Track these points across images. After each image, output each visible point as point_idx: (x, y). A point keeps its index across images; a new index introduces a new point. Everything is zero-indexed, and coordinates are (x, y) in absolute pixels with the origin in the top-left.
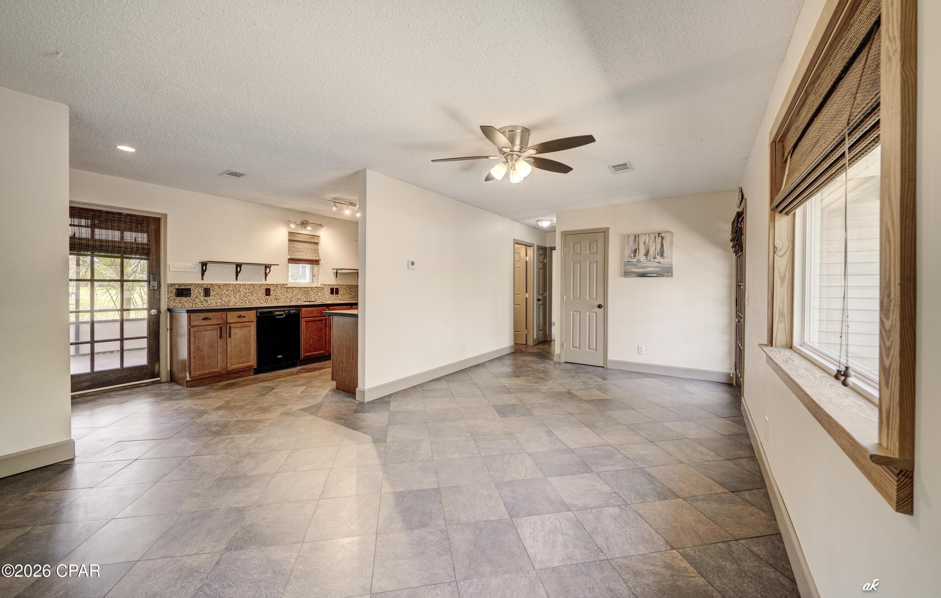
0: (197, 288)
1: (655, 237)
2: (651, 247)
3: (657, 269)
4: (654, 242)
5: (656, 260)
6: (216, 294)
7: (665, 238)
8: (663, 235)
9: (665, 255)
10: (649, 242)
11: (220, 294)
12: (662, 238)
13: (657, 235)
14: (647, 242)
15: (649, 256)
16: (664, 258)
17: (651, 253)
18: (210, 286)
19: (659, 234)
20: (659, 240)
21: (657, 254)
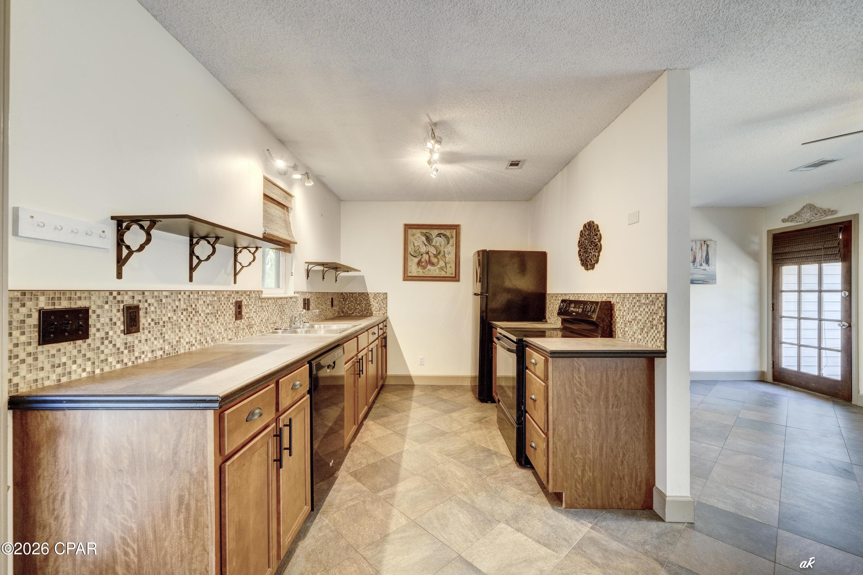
0: (107, 307)
1: (702, 244)
2: (697, 254)
3: (703, 276)
4: (701, 249)
5: (702, 267)
6: (153, 324)
7: (710, 246)
8: (708, 243)
9: (710, 262)
10: (696, 248)
11: (161, 323)
12: (708, 246)
13: (703, 243)
14: (694, 249)
15: (696, 263)
16: (709, 265)
17: (698, 260)
18: (140, 297)
19: (704, 241)
20: (704, 248)
21: (703, 262)
